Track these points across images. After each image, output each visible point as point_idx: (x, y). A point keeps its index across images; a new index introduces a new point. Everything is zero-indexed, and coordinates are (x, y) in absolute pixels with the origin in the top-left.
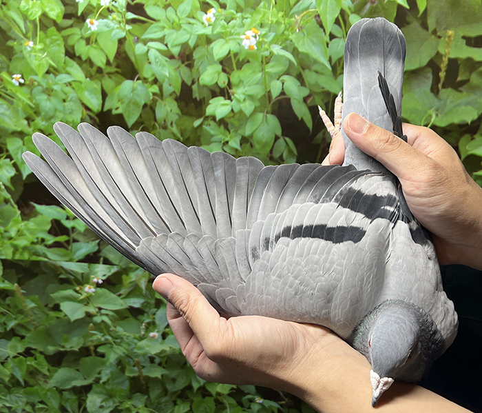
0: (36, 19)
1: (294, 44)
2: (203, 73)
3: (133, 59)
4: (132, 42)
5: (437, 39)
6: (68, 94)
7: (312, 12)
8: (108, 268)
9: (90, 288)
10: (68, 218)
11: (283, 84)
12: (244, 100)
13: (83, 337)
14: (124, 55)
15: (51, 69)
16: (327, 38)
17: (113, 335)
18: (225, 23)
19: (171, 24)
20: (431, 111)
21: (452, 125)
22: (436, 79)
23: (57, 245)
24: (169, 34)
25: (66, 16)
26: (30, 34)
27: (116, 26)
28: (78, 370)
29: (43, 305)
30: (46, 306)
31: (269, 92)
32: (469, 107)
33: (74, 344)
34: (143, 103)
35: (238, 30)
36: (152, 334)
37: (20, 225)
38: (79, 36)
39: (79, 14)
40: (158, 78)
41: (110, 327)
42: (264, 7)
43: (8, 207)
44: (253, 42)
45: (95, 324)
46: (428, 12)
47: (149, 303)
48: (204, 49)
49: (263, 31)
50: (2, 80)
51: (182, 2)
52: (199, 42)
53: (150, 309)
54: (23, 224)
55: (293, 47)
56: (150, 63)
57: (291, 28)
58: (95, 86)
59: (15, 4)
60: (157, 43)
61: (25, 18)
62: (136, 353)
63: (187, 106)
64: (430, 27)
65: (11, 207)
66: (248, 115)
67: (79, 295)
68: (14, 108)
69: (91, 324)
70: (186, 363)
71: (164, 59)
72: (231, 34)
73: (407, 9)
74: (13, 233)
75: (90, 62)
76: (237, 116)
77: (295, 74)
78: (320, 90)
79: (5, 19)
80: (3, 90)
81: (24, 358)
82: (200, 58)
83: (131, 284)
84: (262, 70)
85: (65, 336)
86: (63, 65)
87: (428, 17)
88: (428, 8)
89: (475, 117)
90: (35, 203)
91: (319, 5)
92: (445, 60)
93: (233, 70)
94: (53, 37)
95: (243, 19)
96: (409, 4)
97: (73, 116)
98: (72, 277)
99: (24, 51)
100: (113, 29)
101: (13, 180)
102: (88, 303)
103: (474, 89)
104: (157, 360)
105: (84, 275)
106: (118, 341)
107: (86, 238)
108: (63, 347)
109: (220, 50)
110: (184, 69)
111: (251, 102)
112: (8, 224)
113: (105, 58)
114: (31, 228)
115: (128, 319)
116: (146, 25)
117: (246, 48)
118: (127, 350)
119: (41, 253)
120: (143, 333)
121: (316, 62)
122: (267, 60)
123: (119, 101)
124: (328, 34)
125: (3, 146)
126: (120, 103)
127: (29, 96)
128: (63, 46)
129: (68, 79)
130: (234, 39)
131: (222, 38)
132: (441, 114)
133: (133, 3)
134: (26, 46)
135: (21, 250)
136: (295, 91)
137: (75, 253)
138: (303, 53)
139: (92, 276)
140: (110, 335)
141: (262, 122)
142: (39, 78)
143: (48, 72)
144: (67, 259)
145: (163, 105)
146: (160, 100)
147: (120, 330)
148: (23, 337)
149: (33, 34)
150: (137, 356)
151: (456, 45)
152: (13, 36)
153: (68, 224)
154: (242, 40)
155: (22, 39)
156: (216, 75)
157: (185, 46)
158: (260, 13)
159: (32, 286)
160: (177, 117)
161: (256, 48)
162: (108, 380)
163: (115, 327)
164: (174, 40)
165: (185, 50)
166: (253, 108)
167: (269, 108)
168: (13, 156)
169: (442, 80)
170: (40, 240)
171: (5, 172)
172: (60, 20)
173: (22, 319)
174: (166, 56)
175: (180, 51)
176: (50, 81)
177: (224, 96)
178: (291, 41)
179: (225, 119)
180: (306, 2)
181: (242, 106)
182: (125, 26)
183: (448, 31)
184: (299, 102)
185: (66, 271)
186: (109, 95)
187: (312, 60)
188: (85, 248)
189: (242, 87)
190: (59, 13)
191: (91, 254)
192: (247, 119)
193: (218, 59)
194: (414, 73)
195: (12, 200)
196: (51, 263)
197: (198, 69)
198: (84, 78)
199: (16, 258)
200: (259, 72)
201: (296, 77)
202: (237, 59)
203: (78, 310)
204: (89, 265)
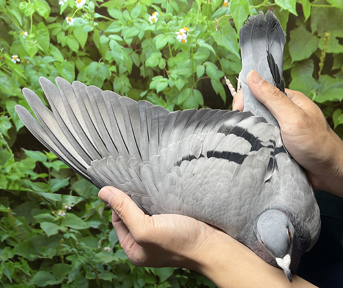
0: (30, 16)
1: (214, 39)
2: (148, 58)
3: (98, 47)
4: (98, 34)
5: (318, 39)
6: (51, 71)
7: (227, 17)
8: (76, 198)
10: (48, 161)
11: (205, 68)
12: (177, 78)
13: (56, 249)
14: (92, 44)
15: (40, 52)
16: (238, 36)
17: (78, 248)
18: (165, 23)
19: (126, 22)
20: (313, 91)
21: (328, 102)
22: (317, 68)
23: (39, 180)
24: (125, 30)
25: (52, 15)
26: (25, 27)
27: (87, 23)
28: (51, 273)
29: (28, 224)
30: (30, 225)
31: (196, 73)
32: (341, 89)
33: (49, 253)
34: (105, 78)
35: (174, 28)
36: (106, 248)
37: (13, 165)
38: (61, 29)
39: (61, 13)
40: (116, 61)
41: (75, 242)
42: (193, 12)
43: (5, 151)
44: (185, 37)
45: (65, 239)
46: (312, 19)
47: (104, 226)
48: (149, 41)
49: (192, 29)
50: (4, 59)
51: (134, 7)
52: (146, 36)
53: (105, 229)
54: (15, 164)
55: (213, 41)
56: (110, 50)
58: (71, 65)
59: (16, 5)
60: (116, 35)
61: (22, 15)
62: (94, 261)
63: (136, 81)
64: (312, 30)
65: (7, 151)
66: (180, 90)
67: (54, 217)
68: (12, 80)
69: (62, 239)
70: (130, 271)
71: (120, 47)
72: (169, 31)
73: (296, 16)
74: (8, 170)
75: (67, 48)
76: (171, 90)
77: (214, 61)
78: (232, 73)
79: (8, 15)
80: (5, 66)
81: (13, 263)
82: (146, 48)
83: (92, 211)
84: (191, 57)
85: (43, 247)
86: (48, 49)
87: (311, 23)
88: (312, 17)
90: (25, 148)
91: (233, 12)
92: (324, 54)
93: (170, 57)
94: (42, 29)
95: (178, 21)
96: (298, 13)
98: (49, 204)
99: (21, 39)
100: (85, 25)
101: (9, 131)
102: (60, 223)
104: (109, 268)
105: (58, 203)
106: (81, 252)
107: (60, 176)
108: (41, 255)
109: (161, 42)
110: (135, 55)
111: (182, 80)
112: (5, 163)
113: (79, 45)
114: (21, 167)
115: (89, 236)
116: (109, 22)
117: (180, 41)
118: (88, 259)
119: (28, 186)
120: (99, 247)
121: (229, 53)
122: (194, 50)
123: (87, 76)
124: (238, 33)
125: (3, 107)
126: (88, 77)
127: (23, 71)
128: (48, 36)
129: (51, 60)
130: (171, 34)
131: (162, 33)
132: (320, 93)
133: (99, 7)
134: (22, 35)
135: (13, 183)
136: (214, 73)
137: (52, 186)
138: (221, 46)
139: (64, 204)
140: (76, 248)
141: (190, 95)
142: (31, 59)
143: (37, 54)
144: (47, 191)
145: (119, 81)
146: (117, 77)
147: (83, 245)
148: (12, 247)
149: (27, 27)
150: (95, 264)
151: (331, 44)
152: (13, 28)
153: (48, 165)
154: (177, 35)
155: (20, 30)
156: (158, 60)
157: (136, 38)
158: (190, 16)
159: (20, 210)
160: (129, 89)
161: (186, 41)
162: (73, 281)
163: (80, 242)
164: (128, 34)
165: (135, 41)
166: (183, 84)
167: (195, 85)
168: (10, 114)
169: (321, 69)
170: (27, 176)
171: (4, 126)
172: (47, 17)
173: (12, 233)
174: (122, 45)
175: (132, 42)
176: (39, 61)
177: (163, 76)
178: (212, 37)
179: (163, 92)
180: (223, 9)
181: (176, 83)
182: (93, 23)
183: (326, 33)
184: (217, 82)
185: (46, 200)
186: (80, 72)
187: (227, 51)
188: (60, 183)
189: (176, 69)
190: (47, 12)
191: (64, 188)
192: (179, 93)
193: (159, 49)
194: (301, 63)
195: (8, 146)
196: (35, 194)
197: (144, 55)
198: (63, 59)
199: (10, 189)
200: (189, 58)
201: (214, 63)
202: (172, 49)
203: (53, 229)
204: (62, 195)
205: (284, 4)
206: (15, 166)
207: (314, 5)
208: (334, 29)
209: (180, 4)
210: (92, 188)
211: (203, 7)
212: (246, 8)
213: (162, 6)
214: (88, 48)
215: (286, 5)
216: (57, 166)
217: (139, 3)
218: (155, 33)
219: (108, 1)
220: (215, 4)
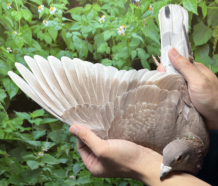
0: (19, 20)
1: (143, 32)
2: (98, 47)
3: (65, 40)
4: (64, 32)
5: (212, 30)
7: (152, 17)
8: (50, 143)
10: (31, 119)
11: (137, 52)
12: (118, 60)
13: (38, 178)
14: (61, 38)
15: (25, 45)
16: (159, 30)
17: (53, 178)
18: (110, 22)
19: (84, 23)
20: (209, 65)
22: (211, 50)
23: (26, 132)
24: (83, 28)
25: (33, 19)
26: (15, 28)
27: (57, 24)
29: (18, 162)
30: (20, 162)
31: (131, 56)
33: (33, 181)
35: (116, 26)
36: (71, 177)
37: (8, 122)
38: (39, 29)
39: (40, 18)
40: (77, 49)
41: (50, 173)
42: (129, 15)
43: (2, 113)
44: (123, 31)
45: (43, 172)
46: (208, 17)
47: (70, 161)
48: (99, 35)
49: (128, 26)
50: (1, 50)
51: (89, 12)
52: (97, 32)
53: (70, 164)
54: (9, 121)
55: (142, 34)
56: (73, 42)
58: (46, 53)
59: (9, 13)
60: (77, 32)
61: (13, 20)
64: (208, 24)
65: (4, 113)
66: (120, 67)
67: (36, 157)
68: (7, 64)
71: (79, 40)
72: (113, 28)
73: (197, 15)
74: (4, 126)
75: (44, 41)
77: (143, 47)
78: (155, 55)
79: (4, 20)
80: (2, 55)
82: (97, 40)
83: (61, 152)
84: (127, 46)
85: (29, 178)
86: (31, 43)
87: (208, 20)
88: (208, 15)
90: (15, 111)
91: (155, 14)
92: (216, 40)
93: (113, 45)
94: (27, 29)
95: (118, 20)
96: (198, 13)
98: (33, 148)
99: (12, 36)
100: (56, 25)
101: (5, 100)
102: (40, 161)
105: (39, 147)
106: (54, 180)
107: (40, 128)
108: (28, 183)
109: (107, 35)
110: (89, 45)
111: (121, 61)
112: (2, 121)
113: (52, 40)
114: (14, 123)
115: (59, 169)
116: (72, 23)
117: (120, 34)
118: (59, 184)
119: (18, 136)
120: (66, 176)
121: (153, 41)
122: (130, 40)
125: (1, 83)
127: (14, 58)
128: (31, 32)
129: (33, 50)
130: (114, 30)
131: (108, 29)
132: (214, 67)
133: (65, 13)
134: (13, 34)
135: (8, 135)
136: (143, 55)
137: (35, 136)
138: (147, 37)
139: (43, 148)
140: (51, 177)
142: (19, 49)
143: (24, 47)
144: (31, 139)
147: (56, 175)
148: (8, 178)
149: (17, 28)
152: (7, 29)
153: (32, 122)
154: (118, 30)
155: (12, 30)
156: (105, 48)
157: (90, 33)
158: (127, 18)
159: (13, 153)
161: (124, 34)
163: (53, 173)
164: (85, 31)
165: (90, 36)
166: (122, 64)
167: (130, 64)
168: (6, 88)
169: (214, 50)
170: (17, 129)
171: (2, 96)
172: (30, 21)
173: (8, 169)
174: (81, 39)
175: (88, 36)
176: (25, 51)
177: (109, 58)
178: (142, 31)
180: (149, 12)
181: (117, 63)
182: (61, 24)
183: (217, 26)
184: (145, 61)
185: (30, 145)
187: (151, 40)
188: (39, 133)
189: (118, 54)
190: (30, 18)
191: (42, 137)
193: (106, 40)
194: (201, 47)
195: (4, 110)
196: (23, 141)
197: (96, 45)
198: (41, 49)
199: (6, 139)
200: (126, 46)
201: (143, 49)
202: (115, 40)
203: (35, 165)
204: (41, 142)
205: (189, 7)
206: (10, 123)
207: (209, 8)
209: (120, 9)
210: (62, 136)
211: (135, 11)
213: (108, 11)
214: (58, 41)
215: (191, 8)
216: (38, 122)
217: (92, 10)
218: (103, 30)
219: (71, 9)
220: (144, 9)
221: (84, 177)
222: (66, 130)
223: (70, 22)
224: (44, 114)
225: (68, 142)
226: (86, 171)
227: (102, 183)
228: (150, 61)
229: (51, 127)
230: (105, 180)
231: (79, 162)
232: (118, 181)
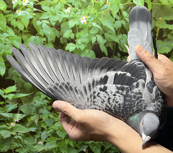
1: (101, 22)
2: (64, 33)
3: (35, 27)
4: (35, 20)
5: (155, 21)
6: (7, 42)
7: (108, 10)
8: (22, 115)
9: (13, 124)
10: (5, 94)
11: (97, 38)
12: (81, 44)
13: (9, 145)
14: (32, 25)
16: (114, 20)
17: (23, 144)
18: (74, 13)
19: (52, 13)
22: (155, 36)
24: (51, 17)
25: (8, 9)
27: (29, 14)
31: (91, 41)
32: (167, 47)
33: (5, 148)
35: (79, 16)
36: (39, 143)
38: (13, 18)
39: (13, 8)
40: (46, 35)
41: (21, 140)
42: (90, 7)
44: (85, 21)
45: (15, 139)
46: (152, 11)
47: (39, 130)
48: (65, 23)
51: (57, 5)
52: (64, 21)
53: (39, 132)
55: (101, 23)
56: (43, 29)
57: (100, 16)
58: (19, 38)
60: (46, 21)
62: (32, 151)
63: (57, 46)
64: (153, 16)
66: (82, 50)
67: (9, 127)
69: (13, 140)
71: (48, 27)
72: (76, 18)
75: (17, 28)
76: (78, 51)
77: (101, 34)
78: (111, 41)
82: (63, 27)
83: (31, 122)
84: (88, 32)
85: (1, 145)
86: (5, 29)
87: (152, 13)
88: (152, 9)
89: (170, 51)
91: (111, 7)
92: (158, 29)
93: (77, 32)
94: (2, 18)
95: (81, 12)
97: (9, 51)
98: (6, 120)
100: (28, 15)
102: (12, 130)
103: (169, 40)
105: (11, 118)
106: (25, 146)
107: (12, 102)
109: (72, 24)
110: (57, 31)
111: (84, 45)
113: (24, 26)
115: (29, 137)
116: (42, 13)
117: (82, 23)
118: (28, 150)
120: (35, 142)
121: (109, 29)
122: (90, 28)
124: (114, 18)
128: (6, 21)
129: (7, 35)
130: (78, 20)
131: (73, 19)
133: (36, 5)
136: (101, 41)
137: (7, 109)
138: (105, 26)
139: (14, 119)
140: (21, 144)
141: (88, 53)
144: (4, 112)
145: (47, 46)
146: (46, 44)
147: (26, 142)
151: (162, 24)
153: (5, 97)
154: (81, 20)
156: (70, 34)
157: (57, 22)
158: (88, 10)
161: (86, 23)
163: (24, 140)
164: (53, 20)
165: (57, 24)
166: (85, 47)
167: (91, 48)
169: (157, 37)
172: (5, 11)
174: (50, 26)
175: (55, 24)
177: (73, 43)
178: (100, 21)
179: (73, 52)
180: (106, 6)
181: (80, 46)
182: (33, 14)
183: (159, 18)
184: (103, 45)
185: (3, 117)
186: (25, 42)
187: (108, 29)
188: (12, 107)
189: (80, 39)
190: (5, 8)
191: (14, 109)
192: (82, 52)
193: (71, 28)
197: (62, 31)
198: (15, 35)
200: (87, 33)
201: (101, 35)
202: (78, 28)
203: (7, 134)
204: (13, 114)
205: (138, 3)
207: (153, 3)
208: (163, 16)
209: (82, 3)
210: (32, 108)
211: (95, 5)
212: (118, 5)
213: (72, 4)
214: (29, 28)
215: (139, 3)
216: (11, 97)
217: (59, 3)
218: (69, 19)
219: (41, 1)
220: (102, 3)
221: (51, 142)
222: (35, 103)
223: (40, 12)
224: (16, 90)
225: (37, 113)
226: (53, 138)
227: (66, 147)
228: (107, 45)
229: (22, 101)
230: (69, 145)
231: (47, 130)
232: (80, 145)
